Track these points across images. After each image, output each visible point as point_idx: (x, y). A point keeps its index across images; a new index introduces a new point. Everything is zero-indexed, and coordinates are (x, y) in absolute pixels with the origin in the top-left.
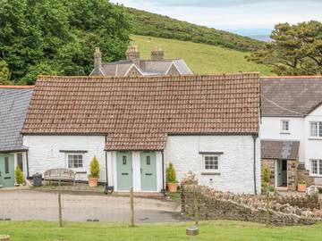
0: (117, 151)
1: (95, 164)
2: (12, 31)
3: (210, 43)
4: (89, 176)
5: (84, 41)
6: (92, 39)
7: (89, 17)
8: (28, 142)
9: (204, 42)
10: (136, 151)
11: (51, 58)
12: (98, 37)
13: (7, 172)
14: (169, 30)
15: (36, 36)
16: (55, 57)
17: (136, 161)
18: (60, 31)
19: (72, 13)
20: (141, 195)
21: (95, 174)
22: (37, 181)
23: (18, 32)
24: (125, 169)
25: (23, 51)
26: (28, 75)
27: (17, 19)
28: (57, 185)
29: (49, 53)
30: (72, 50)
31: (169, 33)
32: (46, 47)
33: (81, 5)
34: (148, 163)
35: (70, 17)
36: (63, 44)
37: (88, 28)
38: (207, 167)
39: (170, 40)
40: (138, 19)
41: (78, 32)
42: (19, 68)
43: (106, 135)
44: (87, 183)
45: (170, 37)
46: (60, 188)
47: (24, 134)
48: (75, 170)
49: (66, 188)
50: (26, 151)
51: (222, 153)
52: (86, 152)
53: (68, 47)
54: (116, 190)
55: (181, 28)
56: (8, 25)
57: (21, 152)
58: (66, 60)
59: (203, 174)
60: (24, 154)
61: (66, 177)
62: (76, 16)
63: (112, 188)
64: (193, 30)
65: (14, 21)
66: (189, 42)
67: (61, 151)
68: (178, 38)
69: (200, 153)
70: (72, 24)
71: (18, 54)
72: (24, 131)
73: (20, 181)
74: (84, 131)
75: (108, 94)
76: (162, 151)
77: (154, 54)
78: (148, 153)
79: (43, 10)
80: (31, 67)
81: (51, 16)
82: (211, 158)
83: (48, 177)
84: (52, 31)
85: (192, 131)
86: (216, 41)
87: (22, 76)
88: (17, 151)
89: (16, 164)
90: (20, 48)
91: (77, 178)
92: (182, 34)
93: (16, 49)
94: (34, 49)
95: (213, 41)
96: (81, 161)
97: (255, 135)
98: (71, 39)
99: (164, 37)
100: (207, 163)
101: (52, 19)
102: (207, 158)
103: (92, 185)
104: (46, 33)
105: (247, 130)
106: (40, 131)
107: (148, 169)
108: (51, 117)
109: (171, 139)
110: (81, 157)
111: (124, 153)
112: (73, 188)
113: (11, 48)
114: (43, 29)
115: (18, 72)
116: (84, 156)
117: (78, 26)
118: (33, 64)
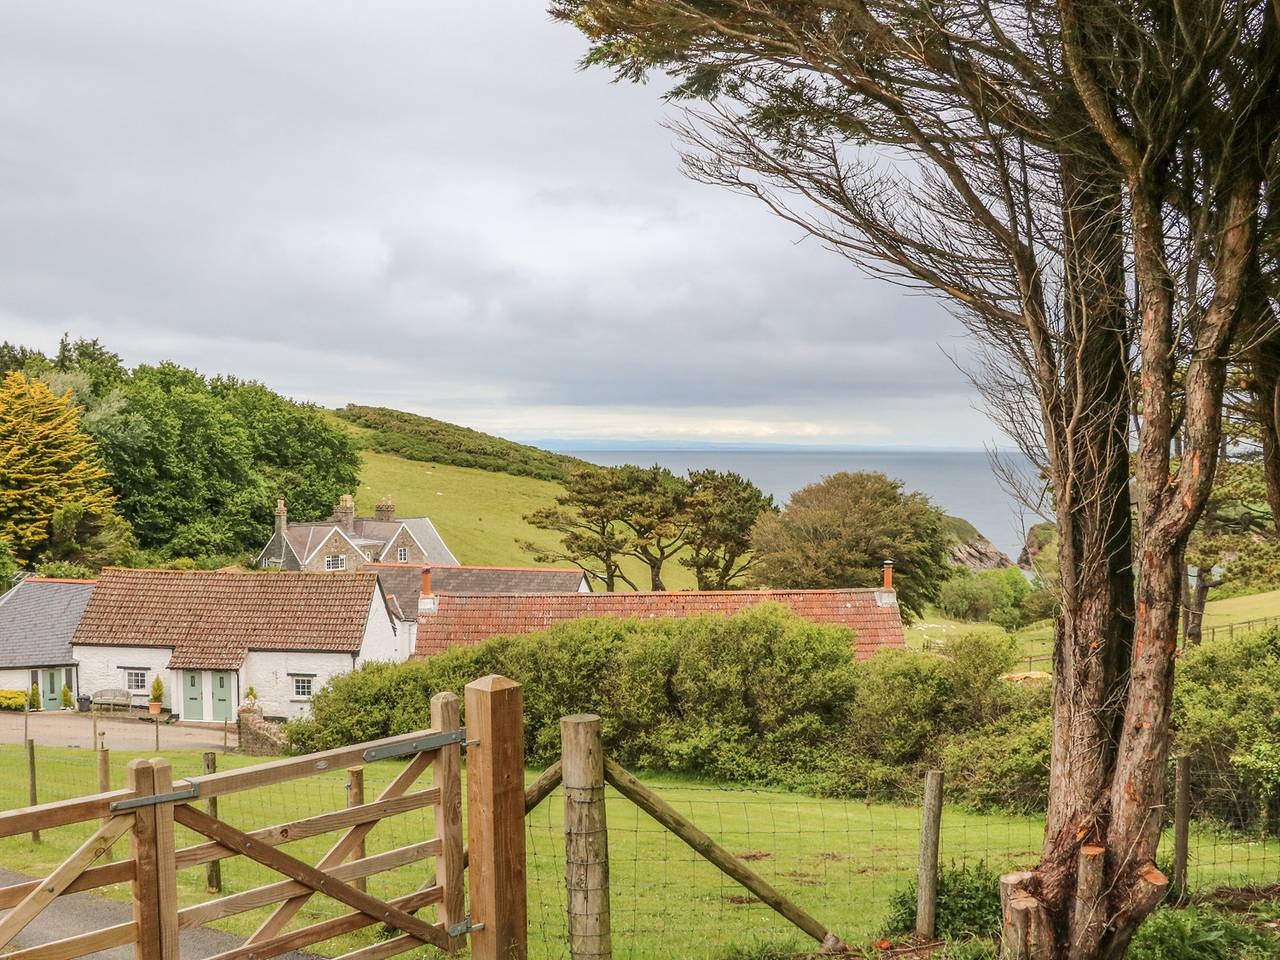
0: (182, 668)
1: (158, 686)
2: (154, 471)
3: (539, 476)
4: (151, 701)
5: (274, 485)
6: (289, 481)
7: (288, 446)
8: (79, 655)
9: (528, 474)
10: (205, 670)
11: (216, 513)
12: (300, 479)
13: (52, 691)
14: (470, 452)
15: (193, 480)
16: (222, 511)
17: (207, 682)
18: (234, 471)
19: (260, 440)
20: (211, 725)
21: (157, 698)
22: (85, 704)
23: (164, 474)
24: (194, 693)
25: (170, 504)
26: (175, 541)
27: (164, 455)
28: (108, 710)
29: (214, 505)
30: (251, 501)
31: (469, 457)
32: (208, 496)
33: (276, 427)
34: (222, 686)
35: (256, 448)
36: (238, 490)
37: (284, 463)
38: (298, 693)
39: (469, 470)
40: (417, 432)
41: (268, 469)
42: (163, 530)
43: (173, 648)
44: (147, 708)
45: (470, 466)
46: (112, 714)
47: (74, 644)
48: (134, 691)
49: (119, 714)
50: (77, 665)
51: (315, 675)
52: (149, 669)
53: (245, 495)
54: (182, 719)
55: (489, 449)
56: (150, 462)
57: (71, 667)
58: (240, 517)
59: (292, 701)
60: (74, 669)
61: (121, 700)
62: (267, 445)
63: (177, 717)
64: (512, 453)
65: (158, 457)
66: (501, 475)
67: (118, 667)
68: (483, 467)
69: (288, 675)
70: (260, 457)
71: (161, 507)
72: (74, 640)
73: (67, 703)
74: (147, 643)
75: (185, 594)
76: (237, 671)
77: (379, 509)
78: (222, 672)
79: (207, 439)
80: (182, 528)
81: (220, 448)
82: (303, 682)
83: (98, 700)
84: (220, 472)
85: (279, 646)
86: (550, 473)
87: (167, 541)
88: (67, 665)
89: (64, 682)
90: (165, 499)
91: (136, 702)
92: (491, 460)
93: (160, 500)
94: (187, 498)
95: (545, 473)
96: (143, 681)
97: (355, 654)
98: (252, 483)
99: (460, 465)
100: (298, 687)
101: (221, 452)
102: (298, 681)
103: (154, 712)
104: (210, 474)
105: (346, 648)
106: (95, 641)
107: (221, 693)
108: (110, 622)
109: (253, 655)
110: (143, 675)
111: (192, 672)
112: (127, 715)
113: (151, 499)
114: (207, 469)
115: (161, 536)
116: (148, 674)
117: (270, 460)
118: (186, 523)
